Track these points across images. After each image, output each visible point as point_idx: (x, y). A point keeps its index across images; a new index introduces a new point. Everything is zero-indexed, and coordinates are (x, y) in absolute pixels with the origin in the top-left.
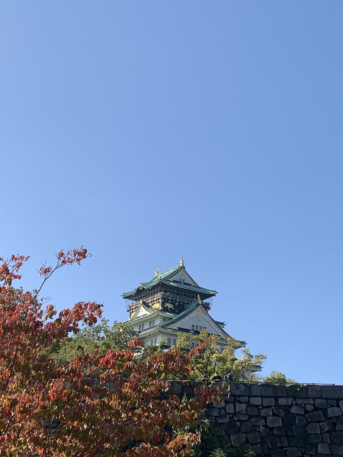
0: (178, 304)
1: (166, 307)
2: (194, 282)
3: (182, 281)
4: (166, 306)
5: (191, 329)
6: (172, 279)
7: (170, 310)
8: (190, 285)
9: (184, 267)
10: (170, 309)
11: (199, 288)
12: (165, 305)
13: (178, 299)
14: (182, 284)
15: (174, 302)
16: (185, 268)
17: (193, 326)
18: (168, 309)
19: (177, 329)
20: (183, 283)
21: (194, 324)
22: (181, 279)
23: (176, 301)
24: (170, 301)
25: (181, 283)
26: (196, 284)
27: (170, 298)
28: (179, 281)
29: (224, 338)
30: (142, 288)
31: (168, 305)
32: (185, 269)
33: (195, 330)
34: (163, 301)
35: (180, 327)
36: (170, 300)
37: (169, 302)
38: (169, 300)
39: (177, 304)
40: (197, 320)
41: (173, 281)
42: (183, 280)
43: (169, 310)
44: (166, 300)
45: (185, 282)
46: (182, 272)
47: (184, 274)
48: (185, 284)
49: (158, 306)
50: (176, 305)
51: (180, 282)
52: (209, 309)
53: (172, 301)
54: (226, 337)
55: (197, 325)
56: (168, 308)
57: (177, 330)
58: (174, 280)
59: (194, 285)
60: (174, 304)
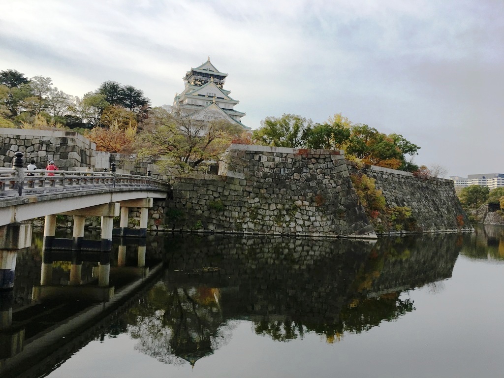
1: (196, 84)
2: (216, 69)
3: (208, 70)
5: (206, 95)
6: (202, 68)
8: (213, 71)
10: (199, 85)
11: (219, 73)
12: (196, 82)
13: (205, 79)
16: (211, 62)
21: (208, 92)
23: (202, 80)
27: (199, 79)
28: (206, 69)
30: (187, 74)
33: (209, 95)
38: (198, 80)
39: (203, 82)
40: (210, 90)
41: (202, 70)
42: (209, 68)
46: (208, 64)
47: (210, 65)
48: (210, 71)
49: (193, 83)
54: (228, 98)
55: (210, 93)
57: (198, 96)
59: (217, 71)
60: (201, 82)
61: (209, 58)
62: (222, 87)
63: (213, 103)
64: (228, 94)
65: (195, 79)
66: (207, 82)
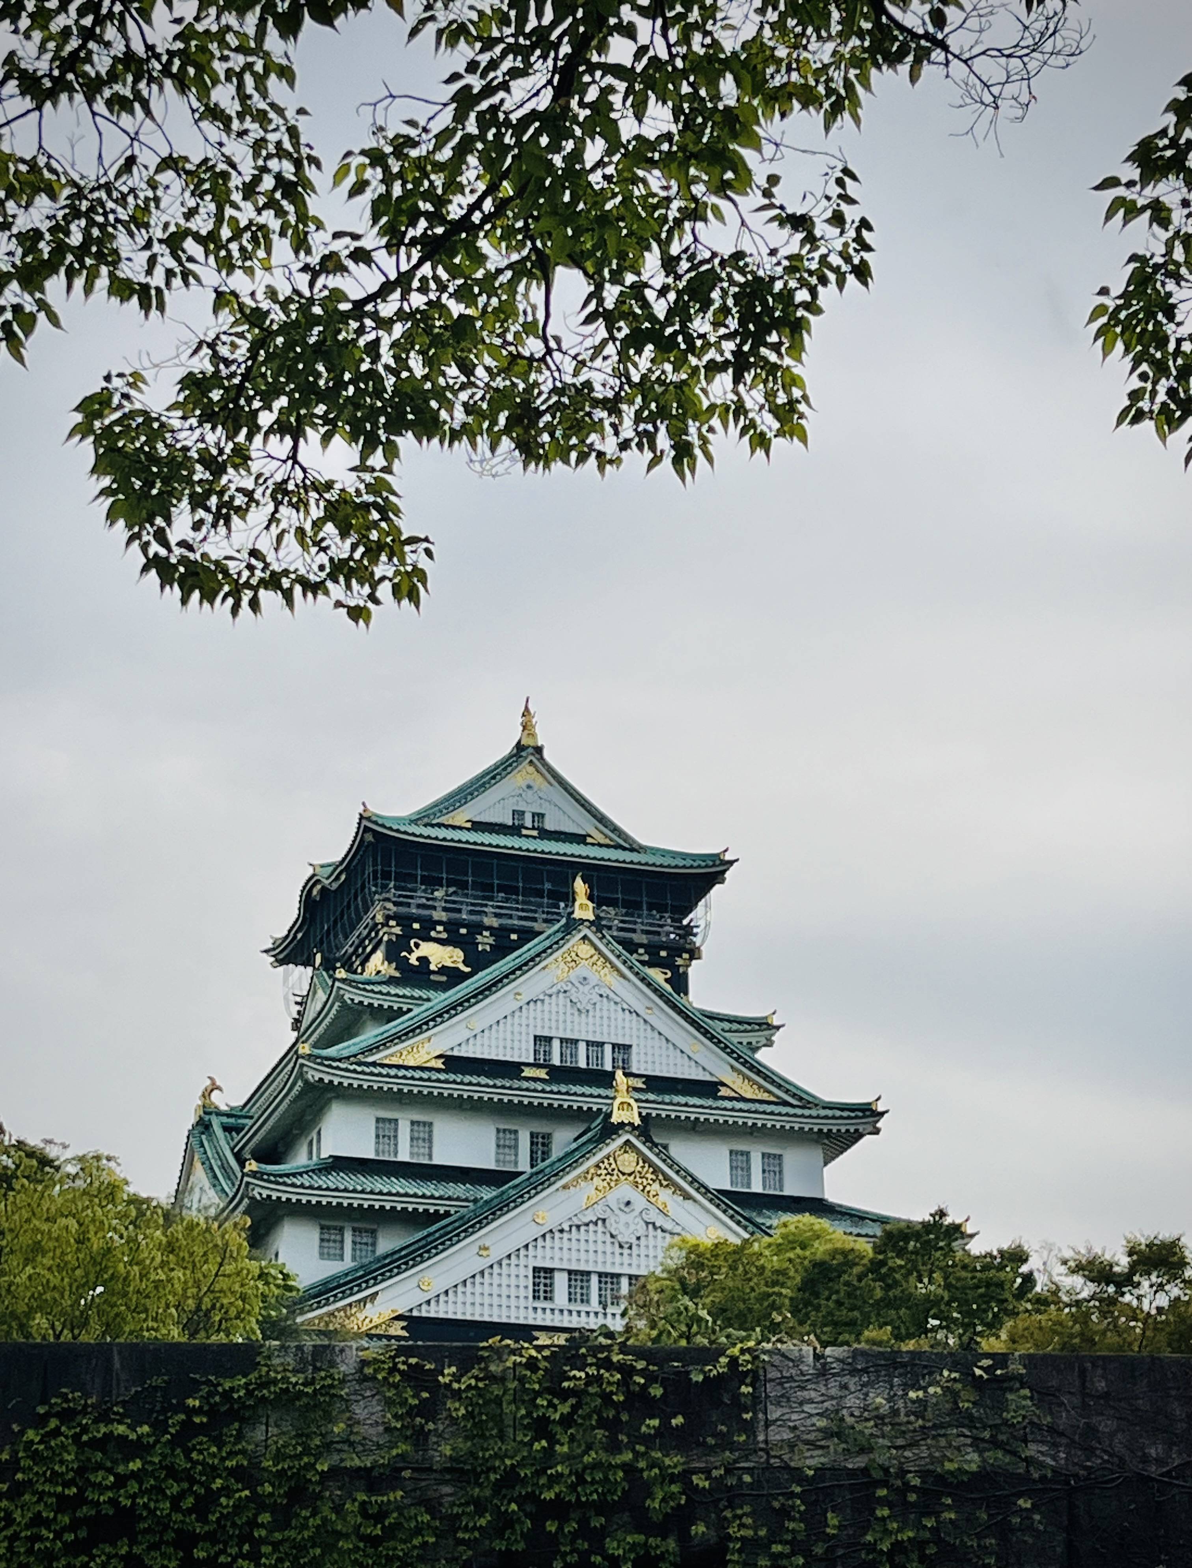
0: (491, 941)
1: (417, 963)
2: (602, 819)
3: (529, 824)
4: (418, 959)
5: (531, 1060)
6: (461, 817)
7: (444, 979)
8: (580, 839)
9: (539, 750)
10: (443, 970)
11: (632, 850)
12: (410, 951)
13: (497, 915)
14: (527, 836)
15: (463, 931)
16: (546, 754)
17: (541, 1041)
18: (434, 972)
19: (439, 1064)
20: (535, 833)
21: (546, 1033)
22: (518, 814)
23: (477, 928)
24: (440, 928)
25: (524, 832)
26: (615, 829)
27: (439, 915)
28: (510, 823)
29: (748, 1096)
30: (319, 887)
31: (427, 949)
32: (541, 759)
33: (556, 1061)
34: (398, 930)
35: (456, 1053)
36: (440, 923)
37: (433, 934)
38: (429, 924)
39: (485, 941)
40: (569, 1010)
41: (469, 825)
42: (533, 815)
43: (432, 977)
44: (416, 926)
45: (549, 825)
46: (524, 775)
47: (538, 781)
48: (545, 834)
49: (377, 962)
50: (480, 948)
51: (514, 830)
52: (692, 958)
53: (451, 926)
54: (760, 1087)
55: (569, 1035)
56: (433, 967)
57: (438, 1070)
58: (474, 823)
59: (606, 836)
60: (466, 944)
61: (526, 712)
62: (680, 983)
63: (610, 1130)
64: (755, 1049)
65: (404, 920)
66: (528, 935)
